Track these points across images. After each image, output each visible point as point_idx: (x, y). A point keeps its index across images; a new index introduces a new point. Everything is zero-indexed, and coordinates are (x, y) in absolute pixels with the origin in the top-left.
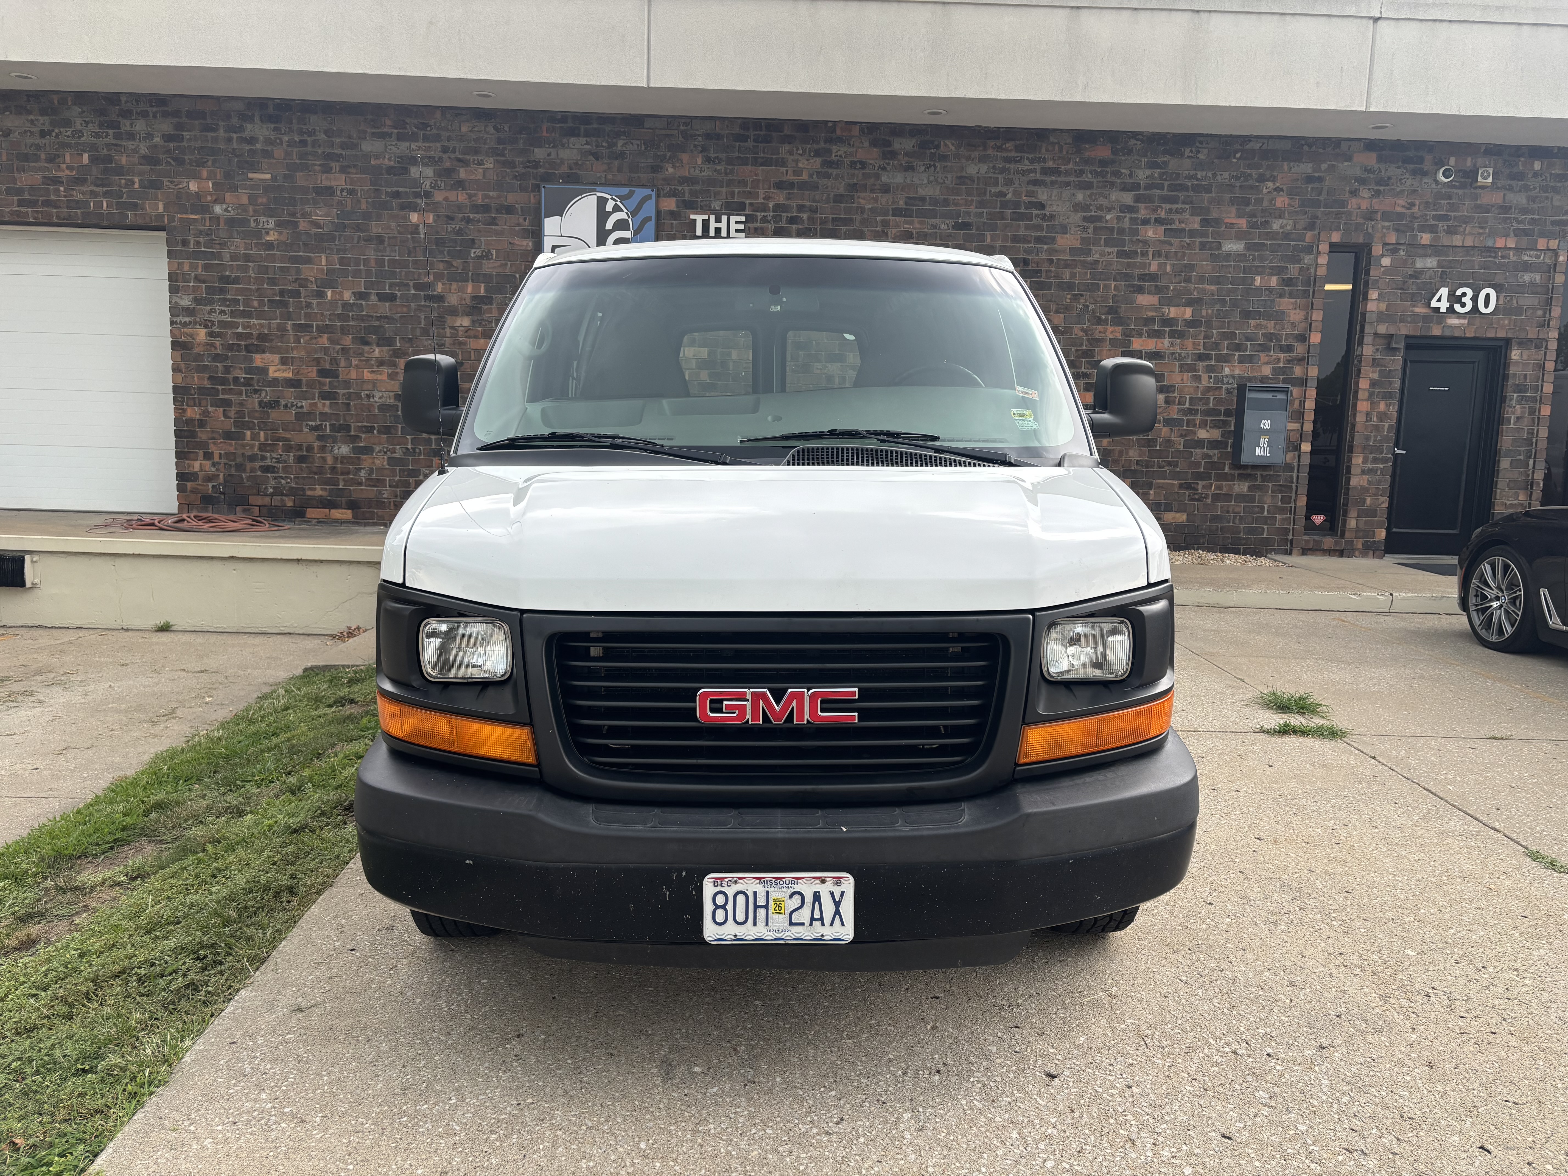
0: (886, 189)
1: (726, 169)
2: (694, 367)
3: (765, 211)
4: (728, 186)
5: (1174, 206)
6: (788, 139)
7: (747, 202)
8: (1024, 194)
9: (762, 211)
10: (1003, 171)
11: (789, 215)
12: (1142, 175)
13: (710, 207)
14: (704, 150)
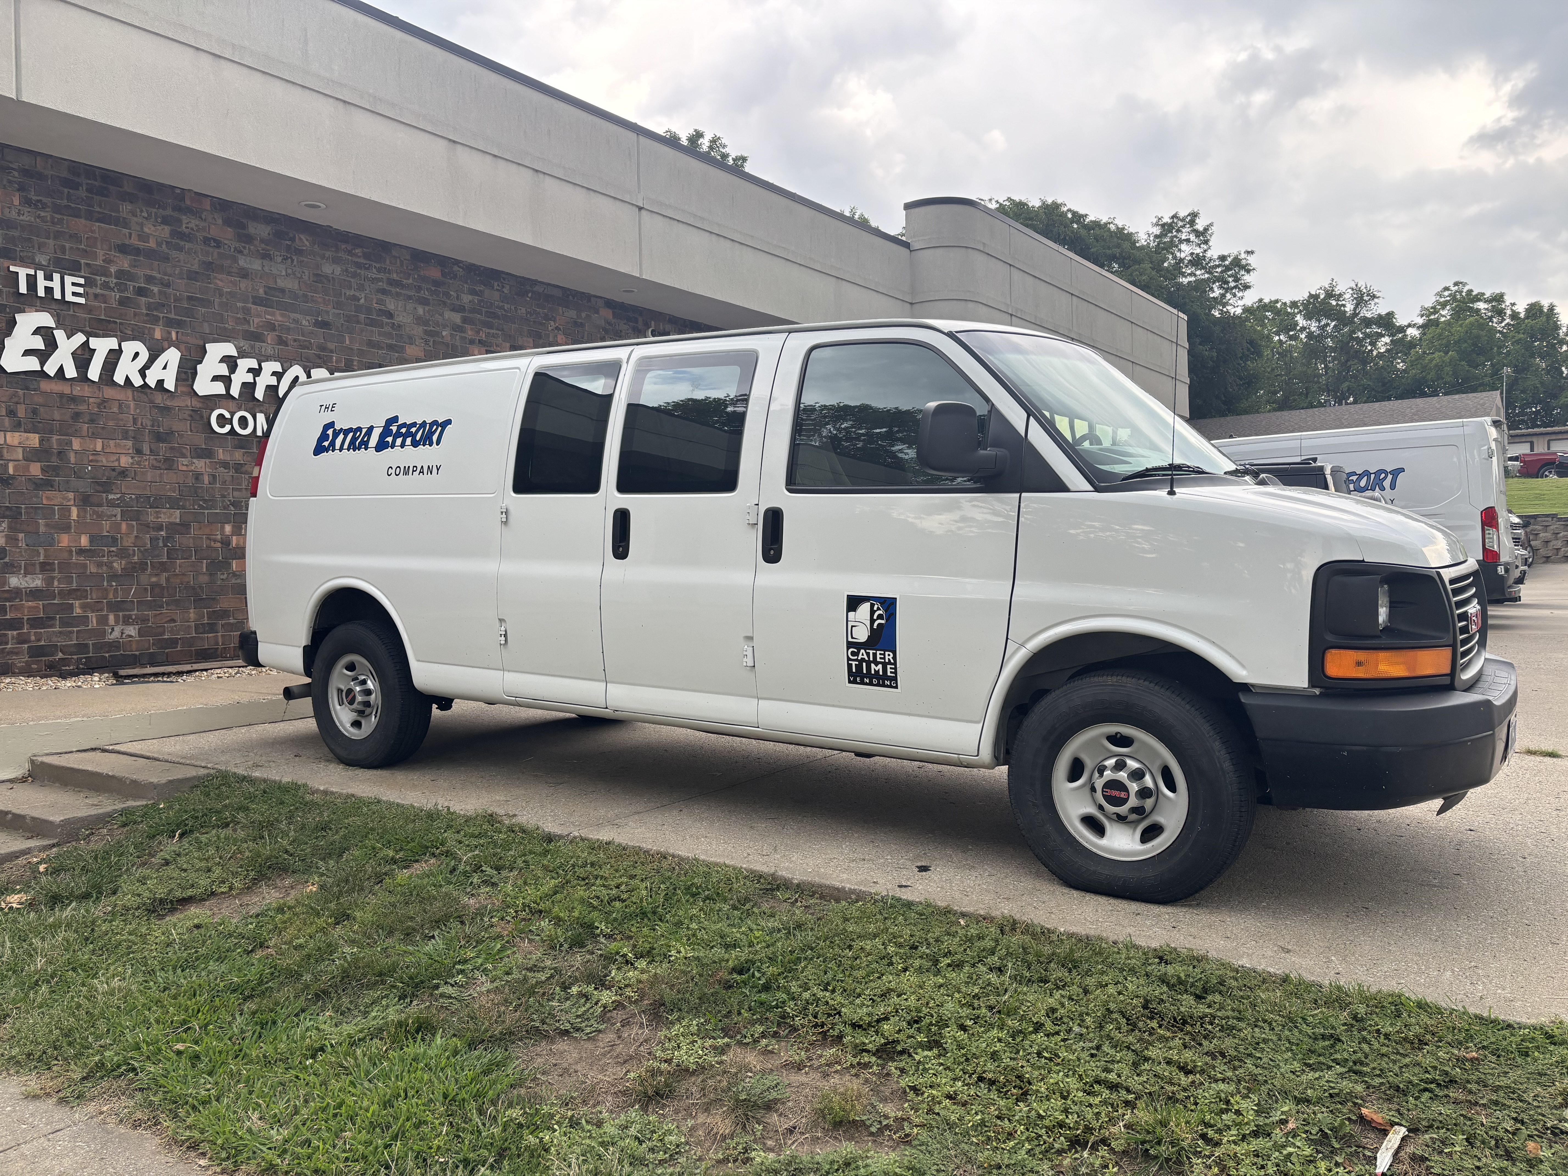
0: (244, 274)
1: (53, 218)
2: (21, 457)
3: (106, 276)
4: (55, 238)
5: (492, 331)
6: (131, 198)
7: (83, 261)
8: (375, 301)
9: (102, 275)
10: (355, 275)
11: (137, 285)
12: (466, 298)
13: (34, 260)
14: (22, 188)
